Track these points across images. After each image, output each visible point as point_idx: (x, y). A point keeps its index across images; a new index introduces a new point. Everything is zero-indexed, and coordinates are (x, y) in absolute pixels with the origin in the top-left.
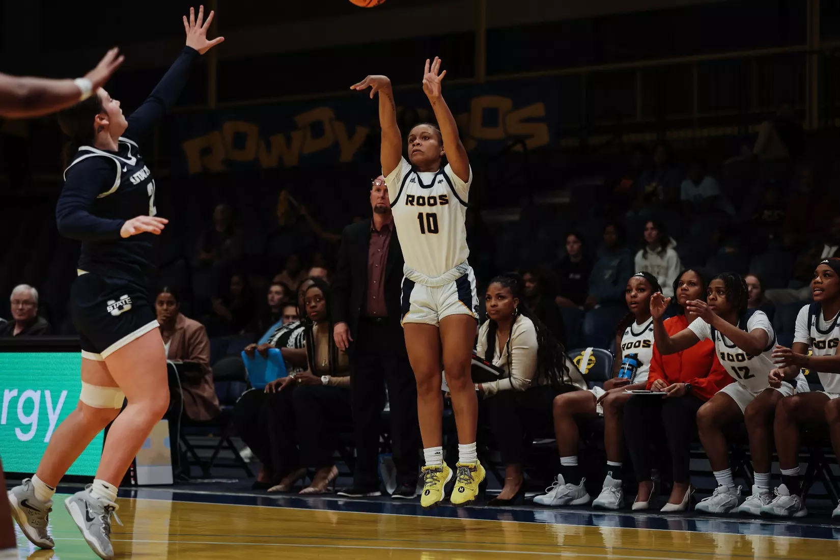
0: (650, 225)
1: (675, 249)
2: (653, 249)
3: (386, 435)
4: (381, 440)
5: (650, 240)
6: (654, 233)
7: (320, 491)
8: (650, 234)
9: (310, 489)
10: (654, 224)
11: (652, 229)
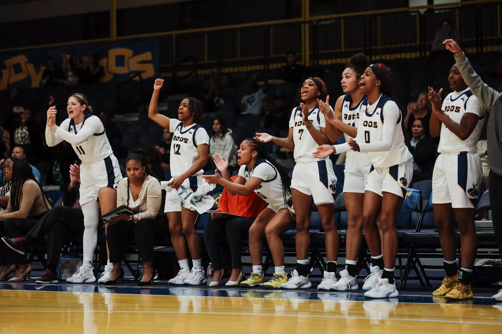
0: (216, 121)
1: (232, 135)
2: (218, 136)
3: (65, 246)
4: (62, 249)
5: (216, 130)
6: (218, 126)
7: (20, 279)
8: (216, 127)
9: (14, 279)
10: (219, 121)
11: (217, 124)
